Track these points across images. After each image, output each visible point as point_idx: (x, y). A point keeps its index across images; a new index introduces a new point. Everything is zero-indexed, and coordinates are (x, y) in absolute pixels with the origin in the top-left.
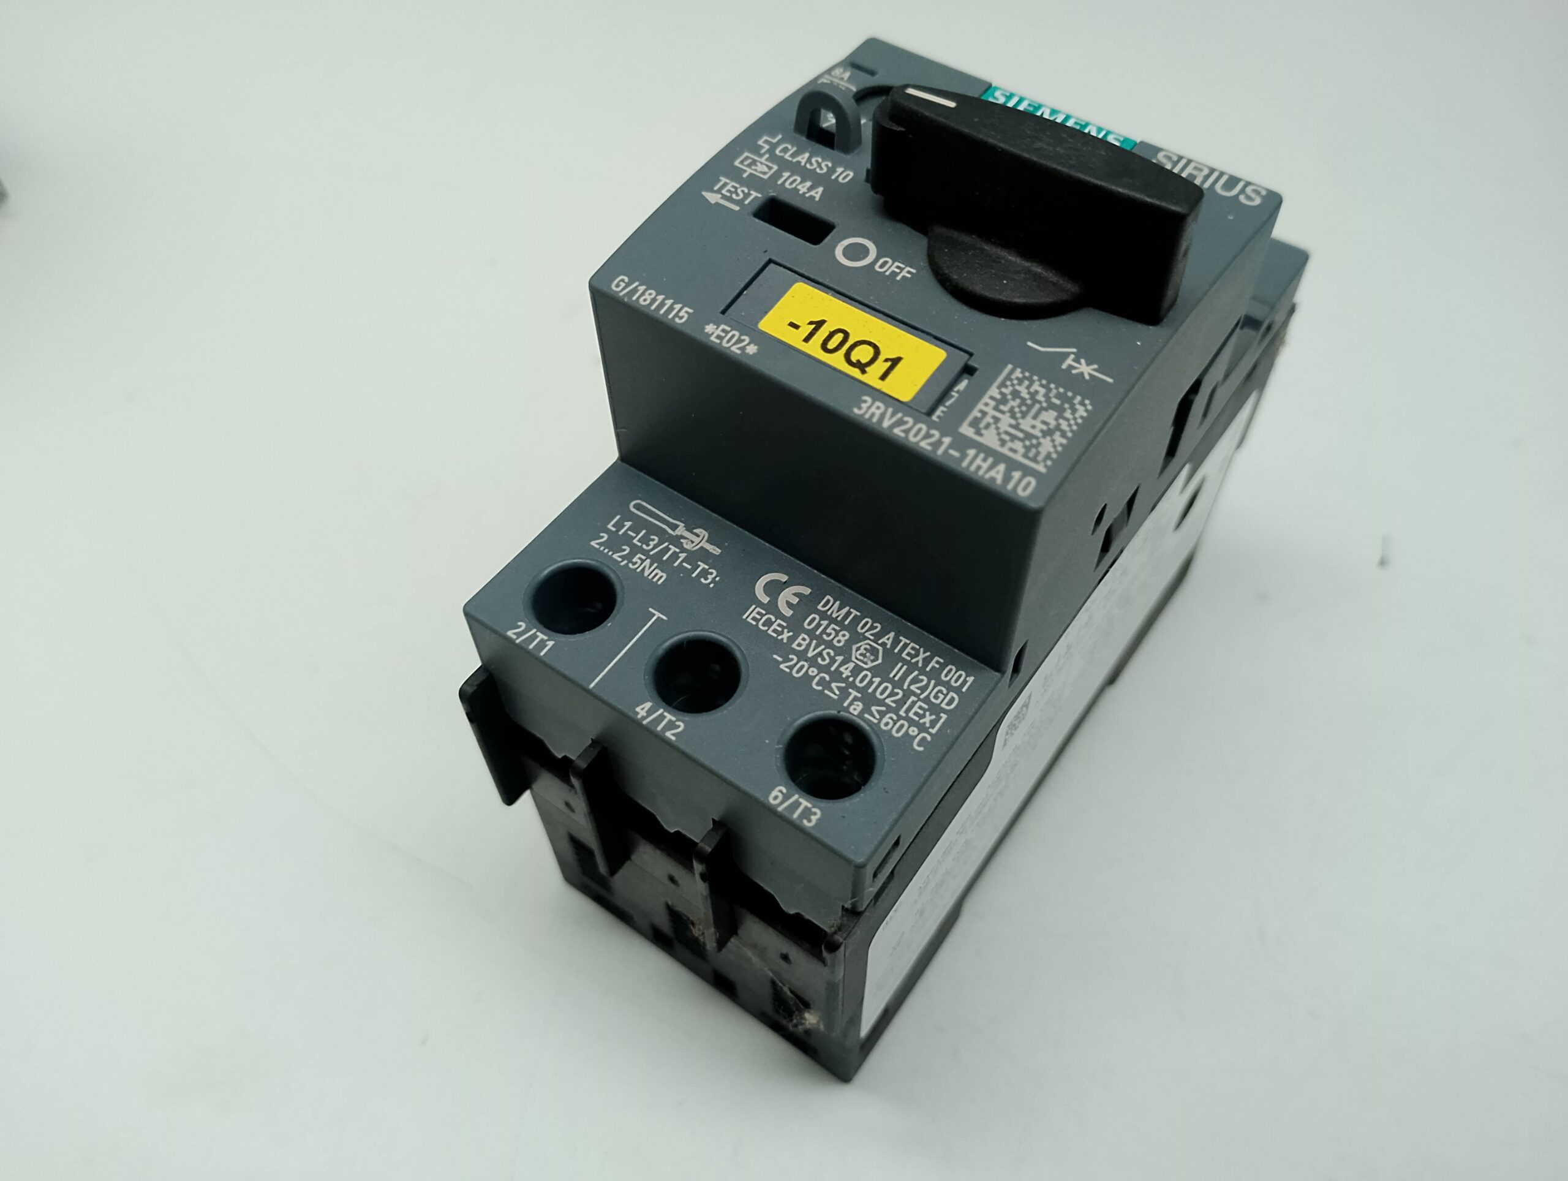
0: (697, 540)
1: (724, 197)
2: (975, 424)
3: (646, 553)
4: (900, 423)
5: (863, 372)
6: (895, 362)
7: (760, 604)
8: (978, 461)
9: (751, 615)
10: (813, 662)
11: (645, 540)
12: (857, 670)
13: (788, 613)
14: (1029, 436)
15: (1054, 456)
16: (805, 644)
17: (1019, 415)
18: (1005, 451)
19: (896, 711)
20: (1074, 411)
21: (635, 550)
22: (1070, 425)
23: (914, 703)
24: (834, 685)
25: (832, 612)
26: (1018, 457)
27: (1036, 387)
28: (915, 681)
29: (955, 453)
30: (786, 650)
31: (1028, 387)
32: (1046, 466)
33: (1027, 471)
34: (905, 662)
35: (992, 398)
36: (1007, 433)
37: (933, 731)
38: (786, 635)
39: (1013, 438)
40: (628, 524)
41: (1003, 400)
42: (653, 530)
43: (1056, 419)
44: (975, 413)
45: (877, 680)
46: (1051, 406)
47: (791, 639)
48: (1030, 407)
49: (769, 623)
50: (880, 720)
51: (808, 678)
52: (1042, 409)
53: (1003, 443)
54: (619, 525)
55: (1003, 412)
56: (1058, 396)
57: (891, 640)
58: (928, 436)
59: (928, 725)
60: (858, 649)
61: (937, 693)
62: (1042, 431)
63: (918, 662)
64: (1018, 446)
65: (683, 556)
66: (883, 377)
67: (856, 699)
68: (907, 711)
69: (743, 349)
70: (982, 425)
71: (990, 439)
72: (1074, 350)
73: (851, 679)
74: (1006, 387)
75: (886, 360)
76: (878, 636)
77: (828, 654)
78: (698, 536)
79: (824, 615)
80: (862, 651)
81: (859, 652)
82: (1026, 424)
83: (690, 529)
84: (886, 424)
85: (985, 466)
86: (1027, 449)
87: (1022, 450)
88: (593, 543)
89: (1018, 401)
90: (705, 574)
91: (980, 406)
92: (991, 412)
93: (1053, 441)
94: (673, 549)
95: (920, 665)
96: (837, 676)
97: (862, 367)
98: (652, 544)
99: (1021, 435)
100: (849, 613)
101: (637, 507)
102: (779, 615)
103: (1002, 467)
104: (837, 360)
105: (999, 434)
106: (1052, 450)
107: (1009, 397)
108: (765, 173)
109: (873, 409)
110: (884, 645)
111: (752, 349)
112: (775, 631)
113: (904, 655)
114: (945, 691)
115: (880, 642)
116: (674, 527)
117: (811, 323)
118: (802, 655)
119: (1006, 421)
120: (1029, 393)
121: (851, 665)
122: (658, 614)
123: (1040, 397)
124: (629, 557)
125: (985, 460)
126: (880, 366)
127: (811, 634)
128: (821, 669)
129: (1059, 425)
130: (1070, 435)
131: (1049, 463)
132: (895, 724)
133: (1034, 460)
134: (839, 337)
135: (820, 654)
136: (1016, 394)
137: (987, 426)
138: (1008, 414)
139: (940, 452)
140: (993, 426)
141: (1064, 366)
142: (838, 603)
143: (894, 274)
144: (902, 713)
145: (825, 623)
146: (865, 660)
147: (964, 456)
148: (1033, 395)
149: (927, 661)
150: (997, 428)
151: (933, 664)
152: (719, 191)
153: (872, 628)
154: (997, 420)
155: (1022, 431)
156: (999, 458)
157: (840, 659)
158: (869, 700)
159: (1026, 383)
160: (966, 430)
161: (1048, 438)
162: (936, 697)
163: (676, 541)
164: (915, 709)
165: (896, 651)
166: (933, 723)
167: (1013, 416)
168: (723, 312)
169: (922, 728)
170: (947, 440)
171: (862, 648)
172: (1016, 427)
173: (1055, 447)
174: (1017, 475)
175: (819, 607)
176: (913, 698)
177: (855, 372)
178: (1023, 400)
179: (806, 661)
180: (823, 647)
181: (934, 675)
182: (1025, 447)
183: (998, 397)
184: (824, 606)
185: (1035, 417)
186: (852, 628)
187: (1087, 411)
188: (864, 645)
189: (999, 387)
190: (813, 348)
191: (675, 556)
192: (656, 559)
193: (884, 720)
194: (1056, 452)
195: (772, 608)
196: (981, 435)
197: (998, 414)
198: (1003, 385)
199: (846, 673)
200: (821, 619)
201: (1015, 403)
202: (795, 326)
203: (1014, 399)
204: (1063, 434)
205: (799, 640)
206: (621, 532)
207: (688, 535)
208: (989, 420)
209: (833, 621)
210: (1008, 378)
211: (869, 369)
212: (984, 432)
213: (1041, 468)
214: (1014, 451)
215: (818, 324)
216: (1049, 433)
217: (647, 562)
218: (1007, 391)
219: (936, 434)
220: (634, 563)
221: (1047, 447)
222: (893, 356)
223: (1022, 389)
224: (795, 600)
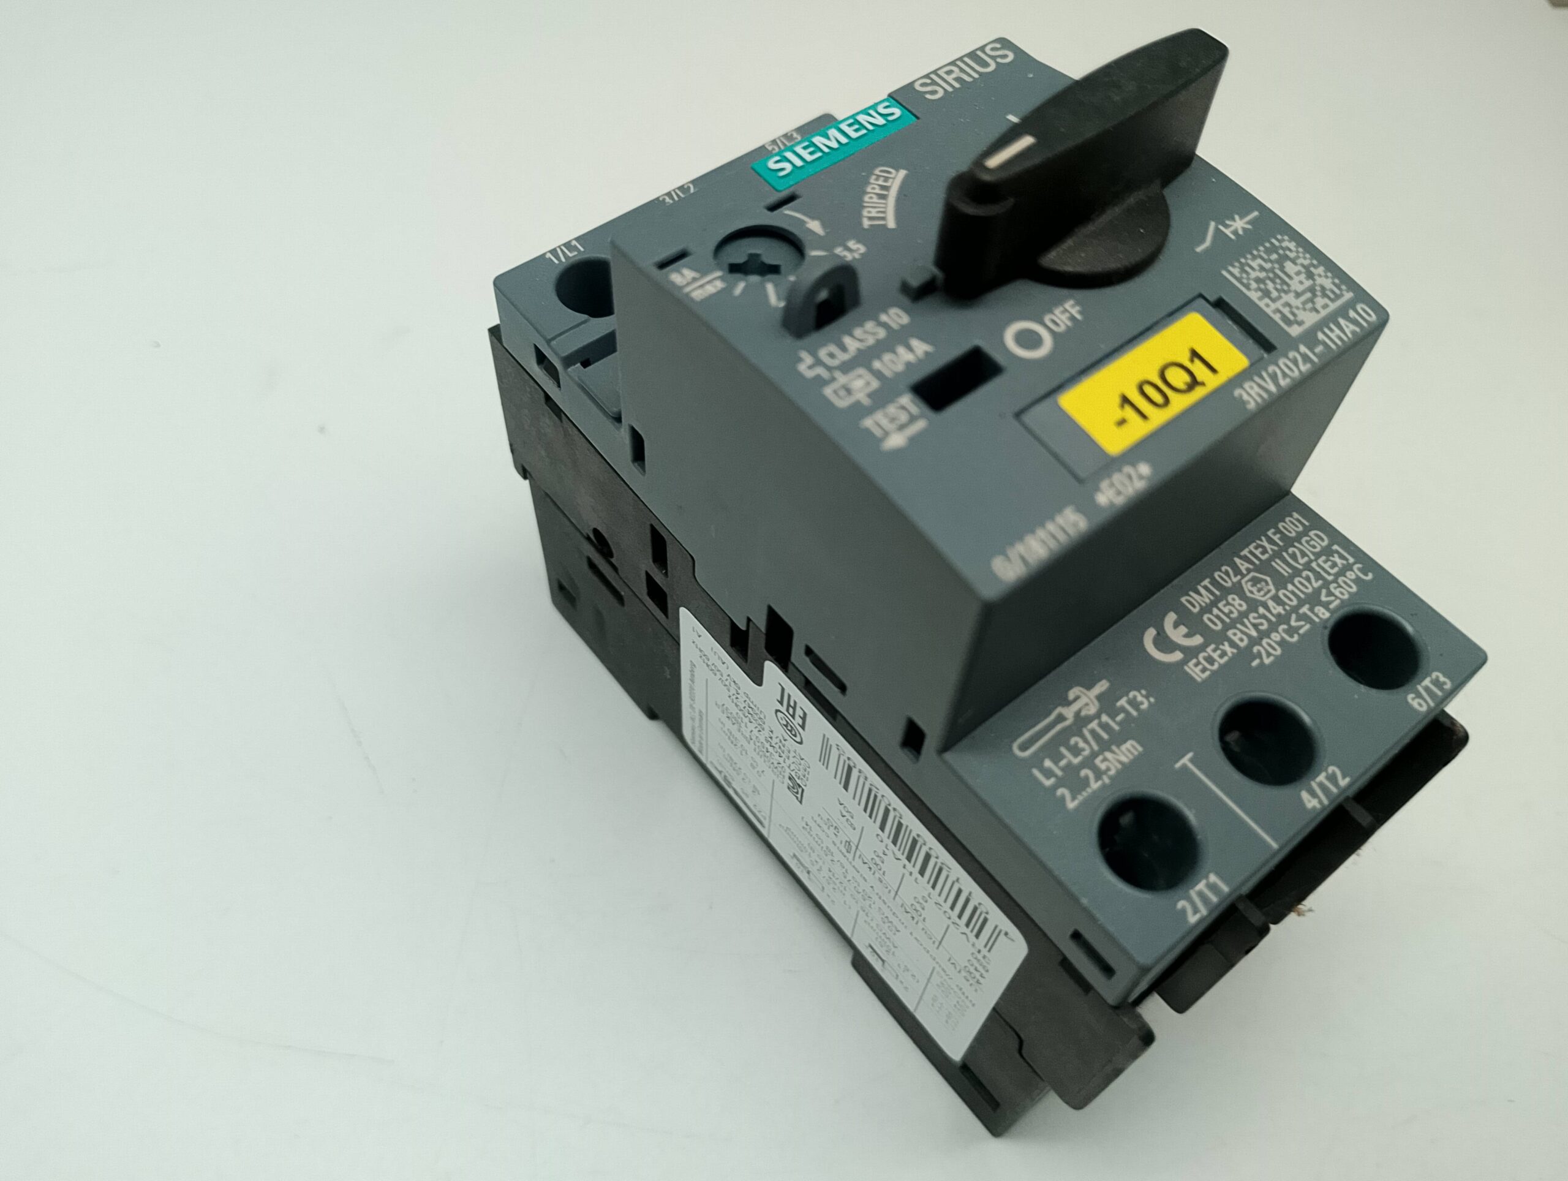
0: (1083, 700)
1: (902, 428)
2: (1289, 323)
3: (1094, 755)
4: (1274, 378)
5: (1203, 384)
6: (1195, 354)
7: (1184, 662)
8: (1332, 335)
9: (1196, 671)
10: (1266, 634)
11: (1076, 751)
12: (1276, 599)
13: (1198, 640)
14: (1312, 289)
15: (1337, 281)
16: (1239, 635)
17: (1285, 288)
18: (1324, 313)
19: (1326, 584)
20: (1288, 249)
21: (1089, 763)
22: (1304, 258)
23: (1319, 565)
24: (1293, 623)
25: (1203, 602)
26: (1333, 306)
27: (1254, 264)
28: (1294, 556)
29: (1319, 349)
30: (1245, 655)
31: (1253, 269)
32: (1347, 291)
33: (1351, 305)
34: (1271, 559)
36: (1304, 303)
37: (1351, 560)
38: (1226, 647)
39: (1312, 300)
40: (1048, 763)
42: (1062, 738)
43: (1295, 264)
44: (1277, 317)
45: (1290, 587)
46: (1281, 261)
47: (1233, 644)
48: (1278, 277)
49: (1210, 660)
50: (1337, 597)
51: (1282, 643)
52: (1282, 269)
53: (1315, 310)
54: (1048, 774)
55: (1280, 297)
56: (1268, 251)
57: (1242, 562)
58: (1295, 362)
59: (1345, 562)
60: (1252, 592)
61: (1310, 546)
62: (1307, 279)
63: (1272, 549)
64: (1320, 301)
65: (1105, 718)
67: (1312, 610)
68: (1329, 574)
69: (1141, 477)
70: (1291, 317)
71: (1310, 319)
72: (1212, 224)
73: (1288, 608)
74: (1249, 284)
75: (1192, 361)
76: (1237, 571)
77: (1255, 618)
78: (1077, 698)
79: (1206, 609)
80: (1254, 590)
81: (1255, 592)
82: (1295, 285)
83: (1068, 703)
84: (1272, 388)
85: (1338, 333)
86: (1325, 295)
87: (1326, 301)
88: (1071, 805)
89: (1268, 282)
90: (1134, 703)
91: (1268, 311)
92: (1279, 305)
93: (1319, 276)
94: (1094, 725)
95: (1276, 548)
96: (1283, 619)
97: (1194, 383)
98: (1082, 744)
99: (1309, 295)
100: (1206, 588)
101: (1024, 747)
102: (1202, 648)
103: (1342, 322)
104: (1180, 403)
105: (1304, 310)
106: (1329, 280)
107: (1262, 286)
108: (868, 384)
109: (1252, 393)
110: (1249, 571)
111: (1145, 469)
112: (1221, 656)
113: (1263, 557)
114: (1308, 538)
115: (1245, 572)
116: (1061, 718)
117: (1122, 406)
118: (1254, 642)
119: (1290, 298)
120: (1260, 271)
121: (1271, 604)
122: (1186, 760)
123: (1268, 266)
124: (1099, 774)
125: (1331, 330)
126: (1199, 369)
127: (1227, 627)
128: (1273, 627)
129: (1303, 265)
130: (1314, 262)
131: (1344, 287)
132: (1341, 587)
133: (1338, 297)
134: (1150, 391)
135: (1255, 626)
136: (1258, 280)
137: (1294, 314)
138: (1282, 295)
139: (1315, 359)
140: (1294, 310)
141: (1233, 237)
142: (1191, 593)
143: (1072, 318)
144: (1330, 578)
145: (1215, 611)
146: (1265, 590)
148: (1262, 269)
149: (1271, 541)
150: (1297, 308)
151: (1276, 538)
152: (887, 434)
153: (1227, 573)
154: (1287, 304)
155: (1303, 292)
156: (1332, 319)
157: (1261, 610)
158: (1313, 599)
159: (1248, 269)
160: (1295, 331)
161: (1316, 277)
162: (1314, 547)
163: (1081, 721)
164: (1326, 566)
165: (1257, 562)
166: (1342, 557)
167: (1286, 292)
168: (1080, 480)
169: (1349, 567)
170: (1303, 349)
171: (1251, 589)
172: (1298, 295)
173: (1326, 277)
174: (1352, 315)
175: (1196, 610)
176: (1314, 565)
177: (1199, 393)
178: (1267, 278)
179: (1262, 639)
180: (1245, 620)
181: (1289, 542)
182: (1322, 297)
183: (1259, 294)
184: (1194, 606)
185: (1291, 278)
186: (1226, 591)
187: (1289, 241)
188: (1247, 587)
189: (1249, 289)
190: (1158, 417)
191: (1105, 727)
192: (1105, 746)
193: (1337, 592)
194: (1333, 278)
195: (1191, 653)
196: (1300, 323)
197: (1282, 301)
198: (1247, 287)
199: (1280, 609)
200: (1211, 612)
201: (1271, 286)
202: (1122, 422)
203: (1266, 284)
204: (1315, 267)
205: (1236, 639)
206: (1059, 773)
207: (1075, 707)
208: (1286, 311)
209: (1214, 604)
210: (1239, 280)
211: (1199, 378)
212: (1300, 318)
213: (1348, 296)
214: (1325, 306)
215: (1125, 400)
216: (1310, 276)
217: (1108, 755)
218: (1254, 285)
219: (1292, 354)
220: (1108, 769)
221: (1328, 283)
222: (1188, 354)
223: (1253, 275)
224: (1183, 629)
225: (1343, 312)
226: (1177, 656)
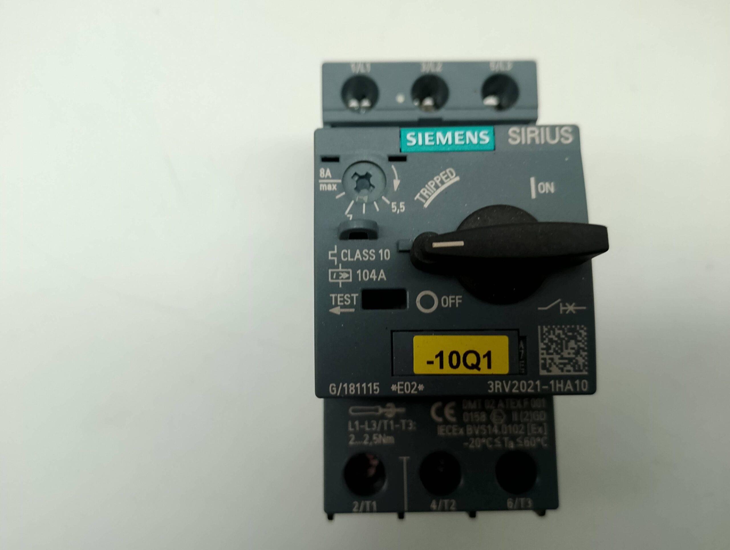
0: (391, 410)
1: (342, 307)
2: (544, 367)
3: (375, 432)
4: (512, 386)
5: (479, 369)
6: (488, 355)
7: (440, 424)
8: (558, 385)
9: (441, 431)
10: (481, 437)
11: (370, 426)
12: (500, 428)
13: (453, 419)
14: (570, 360)
15: (586, 363)
16: (471, 429)
17: (559, 351)
18: (564, 373)
19: (526, 435)
20: (580, 334)
21: (371, 434)
22: (583, 343)
23: (530, 426)
24: (496, 440)
25: (471, 407)
26: (573, 373)
27: (557, 332)
28: (524, 415)
29: (545, 387)
30: (466, 438)
31: (554, 334)
32: (586, 371)
33: (581, 378)
34: (515, 410)
35: (543, 349)
36: (561, 364)
37: (546, 434)
38: (461, 430)
39: (565, 364)
40: (357, 423)
41: (548, 348)
42: (370, 419)
43: (576, 343)
44: (541, 362)
45: (510, 426)
46: (571, 338)
47: (465, 431)
48: (561, 344)
49: (450, 431)
50: (523, 443)
51: (484, 446)
52: (567, 342)
53: (562, 370)
54: (353, 426)
55: (552, 354)
56: (570, 330)
57: (502, 403)
58: (529, 386)
59: (542, 432)
61: (535, 416)
62: (574, 354)
63: (519, 407)
64: (569, 367)
65: (392, 422)
66: (489, 367)
67: (508, 440)
68: (531, 432)
69: (417, 389)
70: (548, 366)
71: (555, 371)
72: (559, 300)
73: (500, 433)
74: (545, 339)
75: (484, 356)
76: (496, 405)
77: (483, 428)
78: (389, 408)
79: (469, 410)
80: (495, 416)
81: (494, 418)
82: (565, 354)
83: (384, 407)
84: (507, 390)
85: (562, 386)
86: (573, 366)
87: (571, 369)
88: (351, 443)
89: (554, 344)
90: (407, 425)
91: (541, 356)
92: (548, 357)
93: (581, 356)
94: (385, 422)
96: (494, 436)
97: (476, 367)
98: (375, 425)
99: (566, 361)
100: (477, 403)
101: (353, 411)
102: (452, 424)
103: (569, 382)
104: (462, 370)
105: (557, 366)
106: (583, 361)
107: (549, 344)
108: (348, 278)
109: (496, 386)
111: (421, 387)
112: (456, 432)
113: (512, 407)
114: (538, 413)
115: (499, 408)
116: (377, 411)
117: (437, 356)
118: (474, 436)
119: (556, 357)
120: (556, 336)
121: (495, 427)
122: (405, 459)
123: (563, 336)
124: (371, 439)
125: (560, 383)
126: (484, 362)
127: (470, 423)
128: (486, 436)
129: (579, 346)
130: (586, 348)
131: (586, 368)
132: (530, 441)
133: (579, 370)
134: (455, 357)
135: (480, 430)
136: (551, 341)
137: (550, 365)
138: (555, 354)
139: (539, 390)
140: (553, 364)
141: (561, 312)
143: (454, 304)
144: (529, 434)
145: (471, 414)
146: (499, 420)
147: (550, 386)
148: (558, 336)
149: (522, 403)
150: (555, 364)
151: (526, 404)
152: (336, 305)
153: (491, 403)
154: (552, 359)
155: (566, 359)
156: (565, 378)
157: (489, 426)
158: (513, 438)
159: (552, 332)
160: (543, 373)
161: (579, 356)
162: (536, 418)
163: (383, 417)
164: (533, 429)
165: (508, 407)
166: (543, 430)
167: (558, 353)
168: (393, 374)
169: (541, 436)
170: (538, 383)
172: (562, 358)
173: (584, 358)
174: (577, 382)
175: (465, 408)
176: (529, 424)
177: (475, 372)
178: (556, 342)
179: (478, 437)
180: (479, 425)
182: (572, 366)
183: (545, 347)
185: (567, 348)
186: (483, 409)
187: (585, 331)
188: (494, 414)
189: (542, 341)
190: (447, 370)
191: (389, 426)
192: (382, 432)
193: (525, 441)
194: (586, 361)
195: (446, 422)
196: (550, 371)
197: (551, 356)
198: (543, 340)
199: (496, 431)
200: (469, 413)
201: (554, 346)
202: (430, 363)
203: (552, 344)
204: (584, 350)
205: (468, 430)
206: (357, 428)
207: (385, 410)
208: (549, 361)
209: (474, 411)
210: (543, 334)
211: (480, 366)
212: (551, 369)
213: (585, 373)
214: (569, 371)
215: (440, 355)
216: (577, 353)
217: (380, 436)
218: (546, 341)
219: (531, 382)
220: (375, 440)
221: (581, 361)
222: (485, 352)
223: (552, 336)
224: (452, 412)
225: (573, 378)
226: (440, 420)
